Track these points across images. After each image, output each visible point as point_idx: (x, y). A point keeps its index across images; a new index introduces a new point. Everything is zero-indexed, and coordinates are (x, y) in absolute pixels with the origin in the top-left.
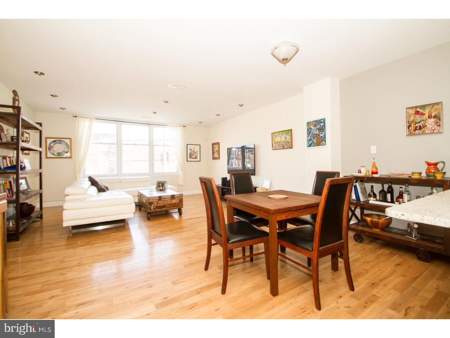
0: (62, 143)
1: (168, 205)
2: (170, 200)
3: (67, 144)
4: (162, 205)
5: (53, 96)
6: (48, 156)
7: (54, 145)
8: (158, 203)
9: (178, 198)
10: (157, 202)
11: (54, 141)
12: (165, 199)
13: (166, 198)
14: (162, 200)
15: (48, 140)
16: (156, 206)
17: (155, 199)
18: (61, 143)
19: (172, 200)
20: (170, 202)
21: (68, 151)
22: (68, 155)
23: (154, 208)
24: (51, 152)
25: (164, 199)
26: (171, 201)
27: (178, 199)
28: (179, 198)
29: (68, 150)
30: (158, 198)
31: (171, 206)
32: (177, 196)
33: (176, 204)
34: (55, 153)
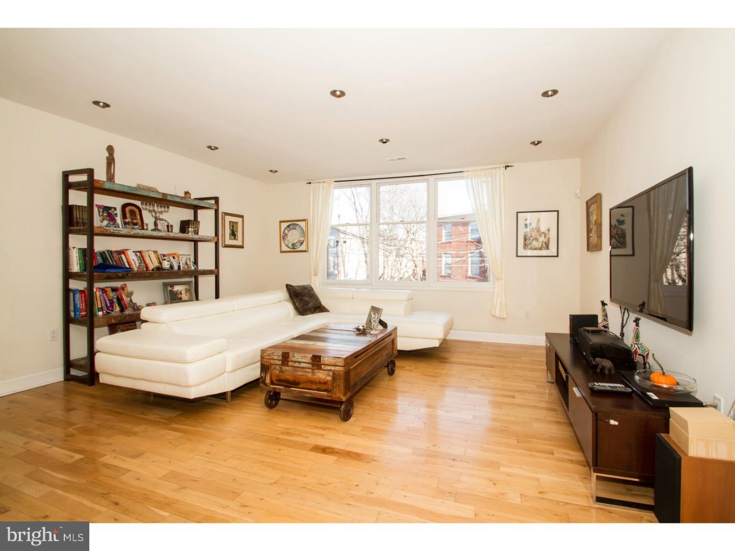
0: (297, 227)
1: (305, 382)
2: (310, 370)
3: (302, 229)
4: (291, 379)
5: (212, 149)
6: (283, 250)
7: (288, 232)
8: (281, 371)
9: (329, 368)
10: (281, 368)
11: (289, 226)
12: (297, 364)
13: (300, 362)
14: (290, 363)
15: (282, 224)
16: (278, 376)
17: (275, 357)
18: (295, 229)
19: (316, 371)
20: (310, 375)
21: (304, 241)
22: (303, 247)
23: (275, 382)
24: (286, 243)
25: (296, 362)
26: (313, 373)
27: (330, 370)
28: (333, 368)
29: (303, 239)
30: (281, 358)
31: (314, 387)
32: (326, 363)
33: (325, 383)
34: (290, 245)
